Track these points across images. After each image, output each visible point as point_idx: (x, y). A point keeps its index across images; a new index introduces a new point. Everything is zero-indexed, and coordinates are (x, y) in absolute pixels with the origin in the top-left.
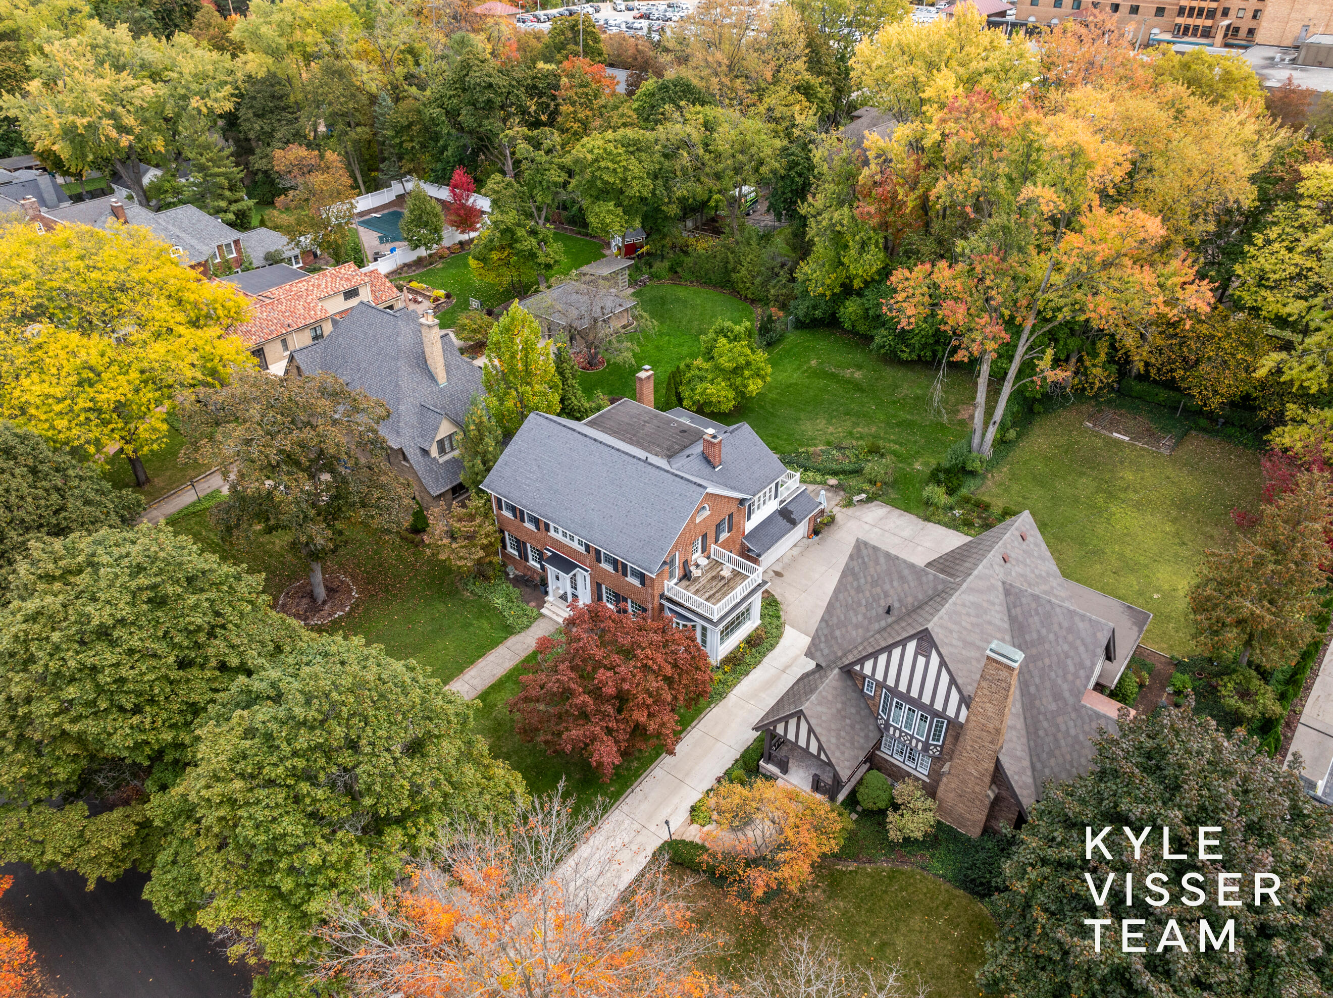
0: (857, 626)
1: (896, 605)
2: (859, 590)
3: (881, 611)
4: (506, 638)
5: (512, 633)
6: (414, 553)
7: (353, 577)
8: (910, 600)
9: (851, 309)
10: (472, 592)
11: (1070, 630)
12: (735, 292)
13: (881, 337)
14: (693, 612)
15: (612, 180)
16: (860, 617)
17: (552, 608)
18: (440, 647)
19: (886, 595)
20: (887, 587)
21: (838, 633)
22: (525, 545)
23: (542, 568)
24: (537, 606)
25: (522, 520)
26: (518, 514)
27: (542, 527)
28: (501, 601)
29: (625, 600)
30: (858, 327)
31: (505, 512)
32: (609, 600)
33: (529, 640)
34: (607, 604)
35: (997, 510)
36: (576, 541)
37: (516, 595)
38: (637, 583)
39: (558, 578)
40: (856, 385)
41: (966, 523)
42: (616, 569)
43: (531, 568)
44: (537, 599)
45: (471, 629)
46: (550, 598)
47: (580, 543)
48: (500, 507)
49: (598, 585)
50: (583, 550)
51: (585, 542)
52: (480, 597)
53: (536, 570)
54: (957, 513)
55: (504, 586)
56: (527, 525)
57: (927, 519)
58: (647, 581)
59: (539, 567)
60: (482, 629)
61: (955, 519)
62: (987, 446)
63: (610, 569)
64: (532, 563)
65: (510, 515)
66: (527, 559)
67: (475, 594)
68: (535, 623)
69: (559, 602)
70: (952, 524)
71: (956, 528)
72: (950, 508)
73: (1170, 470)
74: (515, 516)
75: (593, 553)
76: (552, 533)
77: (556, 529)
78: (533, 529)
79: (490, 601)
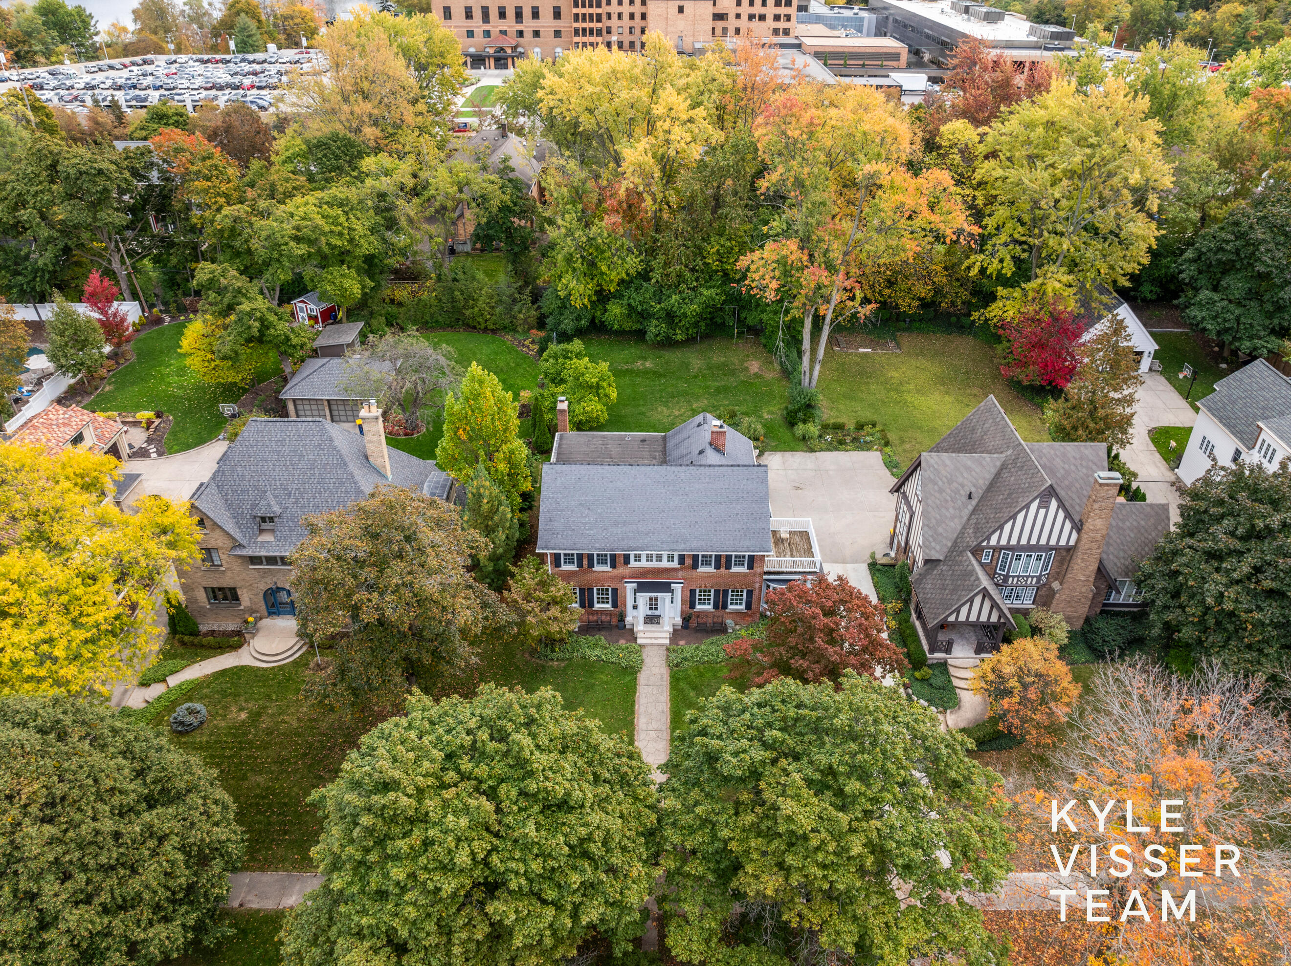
0: (952, 518)
1: (973, 490)
2: (941, 491)
3: (965, 499)
4: (636, 678)
5: (636, 672)
8: (981, 482)
9: (615, 310)
10: (558, 660)
11: (1081, 458)
12: (471, 327)
13: (654, 328)
15: (339, 243)
16: (951, 511)
17: (647, 635)
19: (963, 486)
20: (961, 480)
21: (940, 530)
22: (591, 590)
23: (615, 605)
24: (628, 641)
25: (591, 566)
26: (585, 561)
27: (620, 562)
28: (597, 652)
29: (726, 592)
30: (628, 325)
31: (564, 567)
32: (703, 602)
33: (655, 670)
34: (699, 607)
35: (851, 425)
36: (665, 558)
37: (603, 641)
38: (744, 570)
39: (635, 607)
40: (654, 373)
41: (841, 443)
42: (718, 567)
43: (597, 612)
44: (622, 636)
45: (597, 688)
46: (640, 628)
47: (671, 558)
48: (557, 564)
49: (693, 592)
50: (675, 564)
51: (676, 554)
52: (570, 659)
53: (603, 612)
54: (828, 438)
55: (582, 639)
56: (597, 568)
57: (812, 450)
58: (756, 563)
59: (608, 606)
60: (607, 683)
61: (831, 443)
62: (814, 383)
63: (711, 569)
64: (597, 606)
65: (573, 568)
66: (591, 605)
67: (563, 660)
68: (644, 656)
69: (650, 627)
70: (831, 447)
71: (836, 449)
72: (820, 436)
73: (914, 362)
74: (580, 565)
75: (689, 562)
76: (633, 564)
77: (638, 558)
78: (606, 568)
79: (583, 658)
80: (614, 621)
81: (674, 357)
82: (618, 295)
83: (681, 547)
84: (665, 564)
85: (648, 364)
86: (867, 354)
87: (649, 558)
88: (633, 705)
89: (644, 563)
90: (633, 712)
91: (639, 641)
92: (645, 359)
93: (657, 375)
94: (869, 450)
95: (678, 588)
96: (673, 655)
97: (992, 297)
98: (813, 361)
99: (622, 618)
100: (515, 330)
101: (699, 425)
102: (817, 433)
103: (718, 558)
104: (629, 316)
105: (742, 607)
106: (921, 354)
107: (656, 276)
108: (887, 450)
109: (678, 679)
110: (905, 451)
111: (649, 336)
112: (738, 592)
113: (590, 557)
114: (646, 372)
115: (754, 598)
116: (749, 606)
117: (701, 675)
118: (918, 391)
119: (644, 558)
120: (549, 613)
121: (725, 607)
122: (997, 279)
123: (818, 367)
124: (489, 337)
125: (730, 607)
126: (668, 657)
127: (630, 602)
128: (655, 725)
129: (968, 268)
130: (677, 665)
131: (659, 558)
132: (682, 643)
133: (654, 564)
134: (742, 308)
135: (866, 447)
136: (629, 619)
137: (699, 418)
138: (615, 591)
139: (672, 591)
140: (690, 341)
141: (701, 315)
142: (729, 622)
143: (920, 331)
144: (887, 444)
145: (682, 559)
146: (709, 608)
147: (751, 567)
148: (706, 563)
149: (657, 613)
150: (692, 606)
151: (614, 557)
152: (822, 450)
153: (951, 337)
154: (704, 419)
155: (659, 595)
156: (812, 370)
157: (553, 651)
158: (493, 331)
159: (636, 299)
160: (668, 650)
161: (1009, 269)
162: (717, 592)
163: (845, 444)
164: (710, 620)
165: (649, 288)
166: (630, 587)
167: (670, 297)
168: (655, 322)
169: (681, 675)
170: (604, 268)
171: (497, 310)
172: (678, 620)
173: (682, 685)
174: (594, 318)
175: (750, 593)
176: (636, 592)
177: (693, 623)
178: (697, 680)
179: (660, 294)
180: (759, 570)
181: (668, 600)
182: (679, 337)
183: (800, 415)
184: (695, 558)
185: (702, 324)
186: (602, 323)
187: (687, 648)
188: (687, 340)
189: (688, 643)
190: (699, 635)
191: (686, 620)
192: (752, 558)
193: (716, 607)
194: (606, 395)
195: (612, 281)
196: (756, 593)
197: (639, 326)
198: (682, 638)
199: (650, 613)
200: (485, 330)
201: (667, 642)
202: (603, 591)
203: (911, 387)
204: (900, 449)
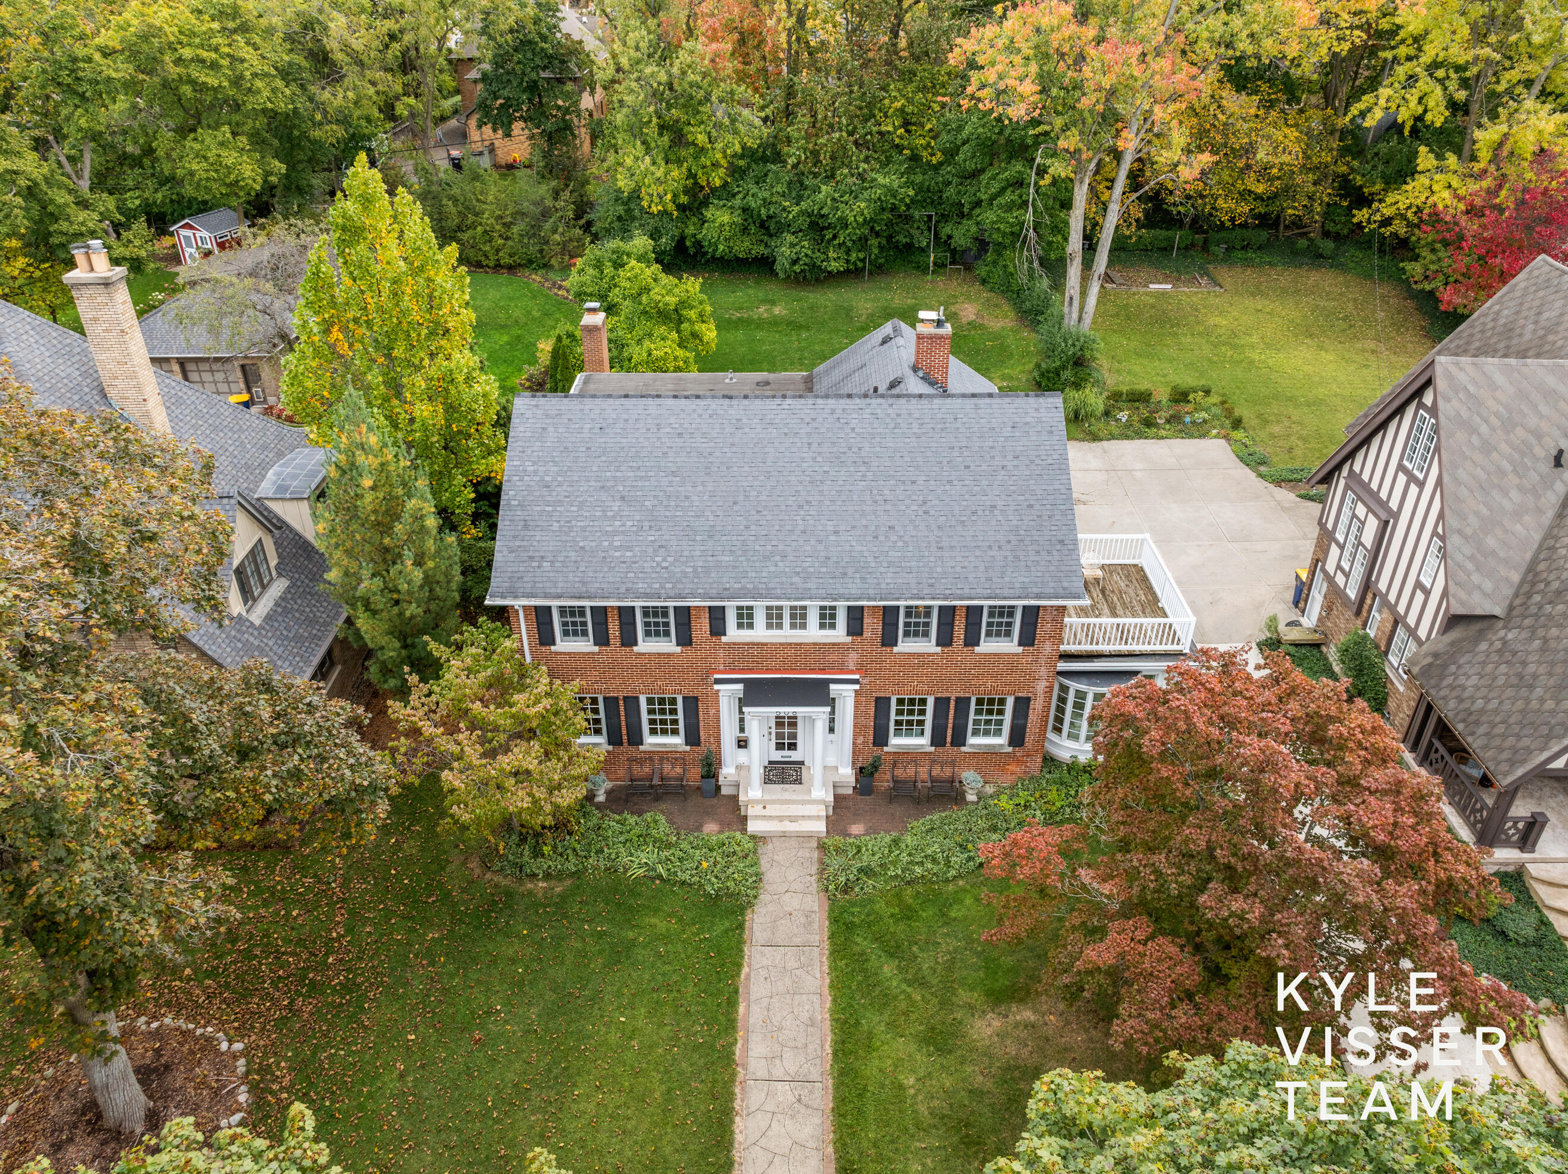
0: (1518, 513)
1: (1564, 444)
3: (1546, 467)
4: (741, 926)
5: (742, 909)
6: (296, 868)
7: (177, 1008)
9: (721, 219)
10: (548, 876)
13: (788, 250)
14: (1131, 655)
16: (1516, 495)
17: (771, 810)
18: (614, 1038)
21: (1491, 542)
22: (632, 702)
23: (693, 738)
24: (725, 825)
25: (631, 639)
26: (614, 628)
27: (701, 627)
28: (647, 856)
29: (962, 703)
30: (744, 247)
31: (564, 645)
32: (906, 727)
33: (792, 902)
34: (897, 742)
35: (1162, 395)
36: (813, 618)
37: (663, 827)
38: (1009, 646)
39: (742, 744)
40: (789, 323)
41: (1149, 423)
42: (945, 639)
43: (650, 756)
44: (708, 814)
45: (640, 953)
46: (753, 792)
47: (827, 618)
48: (546, 637)
49: (882, 704)
50: (839, 634)
51: (842, 605)
52: (577, 875)
53: (665, 756)
54: (1123, 416)
55: (612, 823)
56: (645, 646)
57: (1095, 438)
58: (1044, 628)
59: (677, 741)
60: (666, 938)
61: (1129, 425)
62: (1088, 319)
63: (928, 646)
64: (651, 741)
65: (584, 645)
66: (636, 739)
67: (560, 876)
68: (764, 864)
69: (778, 791)
70: (1128, 433)
71: (1140, 435)
72: (1107, 413)
73: (1249, 303)
74: (602, 639)
75: (872, 626)
76: (733, 634)
77: (745, 618)
78: (668, 646)
79: (612, 870)
80: (694, 774)
81: (826, 298)
82: (725, 192)
83: (854, 589)
84: (813, 633)
85: (777, 310)
86: (1163, 294)
87: (774, 618)
88: (732, 1003)
89: (760, 632)
90: (731, 1025)
91: (753, 827)
92: (773, 303)
93: (794, 326)
94: (1202, 436)
95: (845, 695)
96: (836, 862)
97: (1404, 172)
98: (1085, 279)
99: (711, 768)
100: (546, 266)
101: (885, 341)
102: (1101, 408)
103: (948, 614)
104: (745, 230)
105: (1001, 741)
106: (1257, 292)
107: (793, 154)
108: (1239, 435)
109: (850, 927)
110: (1273, 436)
111: (782, 264)
112: (991, 705)
113: (626, 615)
114: (774, 323)
115: (1033, 717)
116: (1017, 738)
117: (908, 914)
118: (1268, 346)
119: (760, 619)
120: (505, 761)
121: (959, 740)
122: (1414, 131)
123: (1095, 289)
124: (504, 277)
125: (972, 740)
126: (823, 867)
127: (728, 732)
128: (791, 1063)
129: (1363, 114)
130: (846, 889)
131: (799, 618)
132: (857, 829)
133: (786, 634)
134: (944, 217)
135: (1199, 431)
136: (727, 772)
137: (887, 329)
138: (692, 704)
139: (832, 702)
140: (852, 274)
141: (869, 223)
142: (970, 778)
143: (1248, 263)
144: (1237, 424)
145: (856, 616)
146: (922, 742)
147: (1027, 639)
148: (916, 631)
149: (795, 756)
150: (880, 739)
151: (684, 615)
152: (1112, 437)
153: (1303, 272)
154: (895, 330)
155: (800, 711)
156: (1084, 293)
157: (537, 853)
158: (511, 268)
159: (755, 195)
160: (822, 847)
161: (1437, 116)
162: (941, 704)
163: (1156, 425)
164: (923, 773)
165: (780, 177)
166: (728, 694)
167: (817, 190)
168: (790, 238)
169: (857, 916)
170: (701, 139)
171: (515, 229)
172: (847, 773)
173: (861, 942)
174: (682, 239)
175: (1022, 705)
176: (743, 702)
177: (883, 781)
178: (900, 929)
179: (798, 187)
180: (1048, 648)
181: (821, 726)
182: (834, 266)
183: (1066, 374)
184: (889, 614)
185: (873, 242)
186: (698, 244)
187: (870, 842)
188: (848, 271)
189: (871, 831)
190: (898, 810)
191: (866, 773)
192: (1032, 614)
193: (938, 740)
194: (695, 335)
195: (715, 165)
196: (1037, 706)
197: (761, 250)
198: (856, 817)
199: (778, 756)
200: (498, 267)
201: (821, 827)
202: (662, 705)
203: (1255, 339)
204: (1263, 434)
